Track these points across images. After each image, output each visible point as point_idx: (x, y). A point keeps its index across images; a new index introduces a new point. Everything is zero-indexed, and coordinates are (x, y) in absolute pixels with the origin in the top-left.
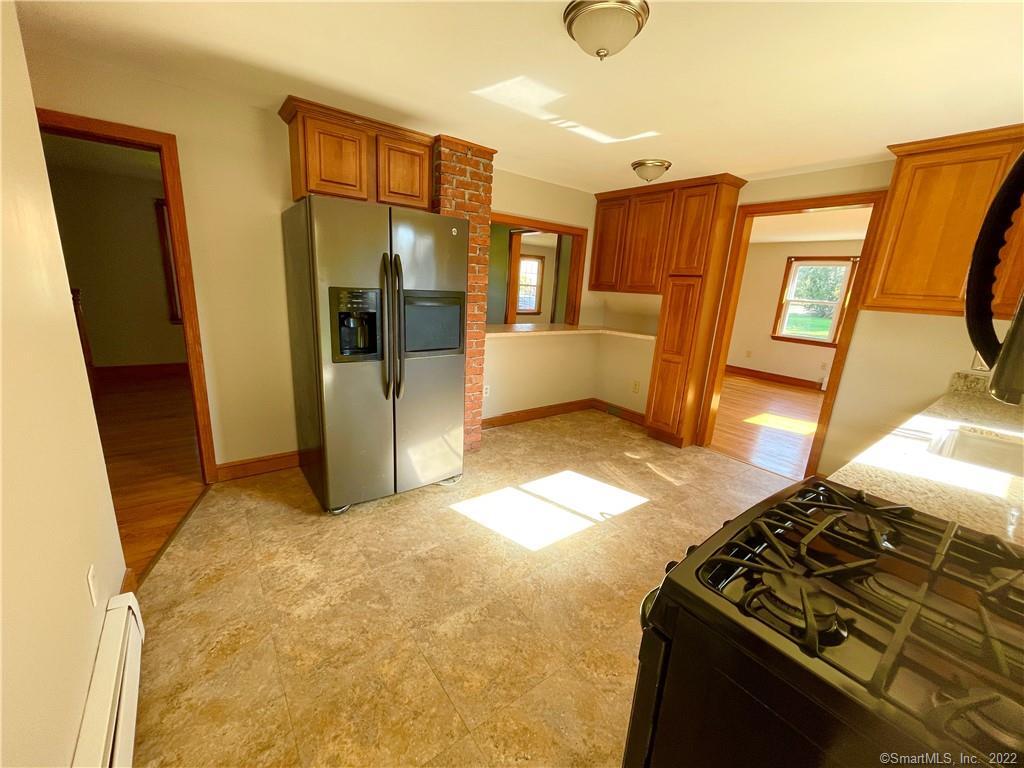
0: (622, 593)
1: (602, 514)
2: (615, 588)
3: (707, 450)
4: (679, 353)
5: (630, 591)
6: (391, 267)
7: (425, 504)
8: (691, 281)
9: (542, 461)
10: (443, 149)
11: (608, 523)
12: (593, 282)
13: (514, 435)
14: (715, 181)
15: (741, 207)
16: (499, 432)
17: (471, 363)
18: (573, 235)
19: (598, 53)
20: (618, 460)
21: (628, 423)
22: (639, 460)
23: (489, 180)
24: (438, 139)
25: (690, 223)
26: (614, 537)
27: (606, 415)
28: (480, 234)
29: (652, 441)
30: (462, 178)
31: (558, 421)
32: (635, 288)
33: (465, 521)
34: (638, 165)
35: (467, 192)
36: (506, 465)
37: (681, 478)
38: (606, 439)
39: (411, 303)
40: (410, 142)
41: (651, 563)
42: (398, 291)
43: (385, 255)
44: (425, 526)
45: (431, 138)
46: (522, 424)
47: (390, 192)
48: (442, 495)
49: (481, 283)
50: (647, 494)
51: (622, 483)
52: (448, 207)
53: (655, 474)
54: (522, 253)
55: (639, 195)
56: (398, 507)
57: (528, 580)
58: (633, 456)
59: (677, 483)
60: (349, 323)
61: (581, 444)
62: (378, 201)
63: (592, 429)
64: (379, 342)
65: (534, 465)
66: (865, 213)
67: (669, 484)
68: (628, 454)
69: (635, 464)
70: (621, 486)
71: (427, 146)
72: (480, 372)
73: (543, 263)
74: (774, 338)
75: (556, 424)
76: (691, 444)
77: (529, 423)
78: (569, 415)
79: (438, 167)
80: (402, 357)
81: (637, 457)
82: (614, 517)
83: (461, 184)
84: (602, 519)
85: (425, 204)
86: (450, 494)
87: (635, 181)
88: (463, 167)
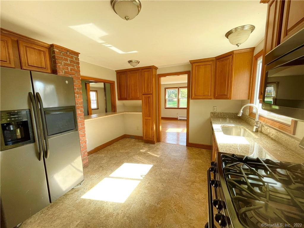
0: (159, 206)
1: (141, 176)
2: (156, 204)
3: (161, 143)
4: (149, 116)
5: (161, 203)
6: (34, 98)
7: (68, 202)
8: (149, 96)
9: (114, 163)
10: (55, 50)
11: (145, 179)
12: (119, 98)
13: (101, 155)
14: (151, 67)
15: (158, 75)
16: (95, 155)
17: (81, 132)
18: (110, 83)
19: (125, 18)
20: (139, 154)
21: (137, 140)
22: (145, 152)
23: (78, 63)
24: (52, 46)
25: (146, 79)
26: (148, 183)
27: (130, 139)
28: (77, 84)
29: (146, 144)
30: (66, 62)
31: (115, 145)
32: (133, 99)
33: (91, 202)
34: (130, 62)
35: (69, 67)
36: (101, 169)
37: (158, 154)
38: (133, 147)
39: (48, 114)
40: (37, 45)
41: (163, 189)
42: (41, 109)
43: (30, 94)
44: (71, 214)
45: (49, 45)
46: (103, 150)
47: (29, 65)
48: (76, 193)
49: (80, 101)
50: (152, 163)
51: (143, 162)
52: (61, 73)
53: (151, 155)
54: (91, 90)
55: (130, 71)
56: (53, 209)
57: (125, 218)
58: (143, 151)
59: (158, 156)
60: (10, 128)
61: (126, 151)
62: (21, 69)
63: (127, 145)
64: (31, 134)
65: (112, 165)
66: (186, 76)
67: (156, 157)
68: (141, 151)
69: (144, 153)
70: (143, 163)
71: (47, 48)
72: (84, 135)
73: (97, 92)
74: (165, 108)
75: (115, 146)
76: (157, 142)
77: (105, 149)
78: (118, 142)
79: (54, 57)
80: (46, 138)
81: (144, 151)
82: (145, 176)
83: (66, 64)
84: (142, 178)
85: (49, 71)
86: (80, 191)
87: (129, 66)
88: (66, 58)
